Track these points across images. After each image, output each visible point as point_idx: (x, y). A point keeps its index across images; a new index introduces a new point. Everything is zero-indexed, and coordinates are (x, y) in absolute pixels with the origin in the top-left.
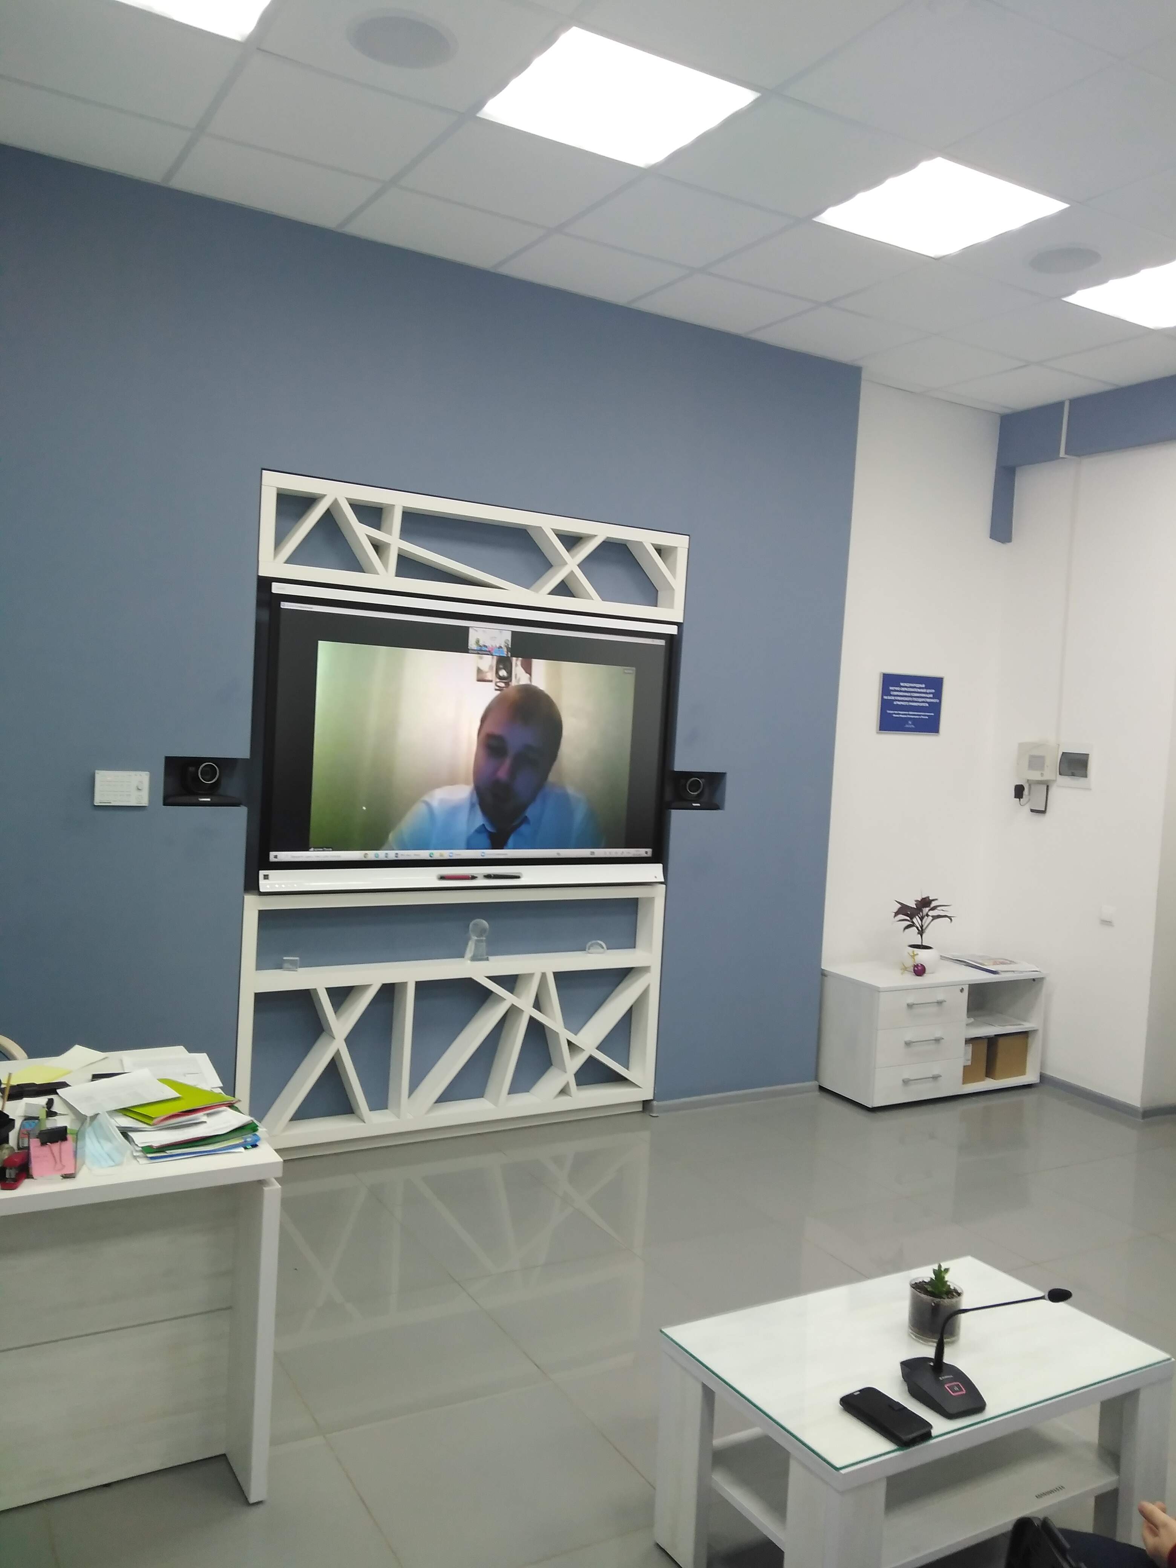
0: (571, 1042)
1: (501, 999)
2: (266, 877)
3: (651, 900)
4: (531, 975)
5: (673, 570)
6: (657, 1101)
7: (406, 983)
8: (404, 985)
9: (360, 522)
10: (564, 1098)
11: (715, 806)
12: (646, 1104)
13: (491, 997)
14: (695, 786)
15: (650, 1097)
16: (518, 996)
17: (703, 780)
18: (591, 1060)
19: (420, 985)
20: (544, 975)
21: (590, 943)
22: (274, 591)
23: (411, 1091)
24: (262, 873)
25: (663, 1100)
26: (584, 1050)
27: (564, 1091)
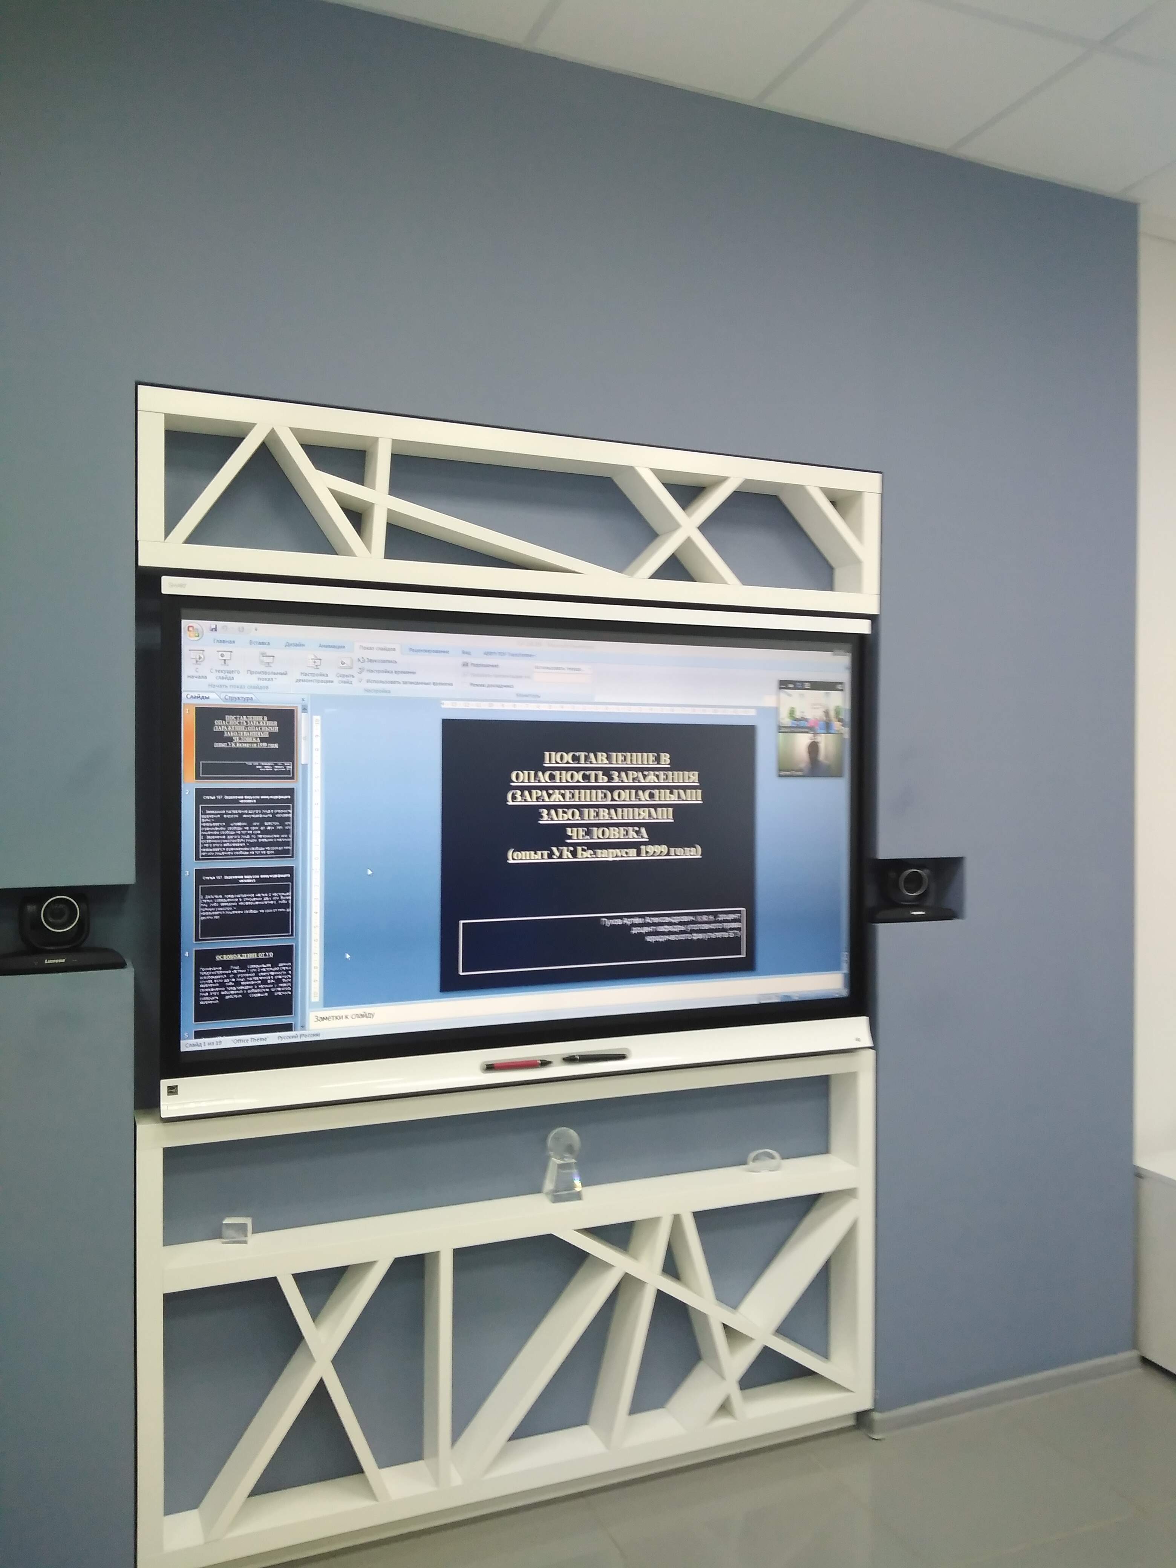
0: (727, 1326)
1: (606, 1266)
2: (174, 1090)
3: (852, 1077)
4: (654, 1222)
5: (857, 529)
6: (880, 1412)
7: (438, 1252)
8: (435, 1255)
9: (316, 469)
10: (724, 1421)
11: (948, 914)
12: (862, 1419)
13: (587, 1262)
14: (915, 882)
15: (866, 1403)
16: (635, 1257)
17: (927, 871)
18: (767, 1353)
19: (462, 1255)
20: (677, 1220)
21: (753, 1155)
22: (164, 591)
23: (456, 1436)
24: (165, 1084)
25: (890, 1409)
26: (752, 1339)
27: (725, 1408)
